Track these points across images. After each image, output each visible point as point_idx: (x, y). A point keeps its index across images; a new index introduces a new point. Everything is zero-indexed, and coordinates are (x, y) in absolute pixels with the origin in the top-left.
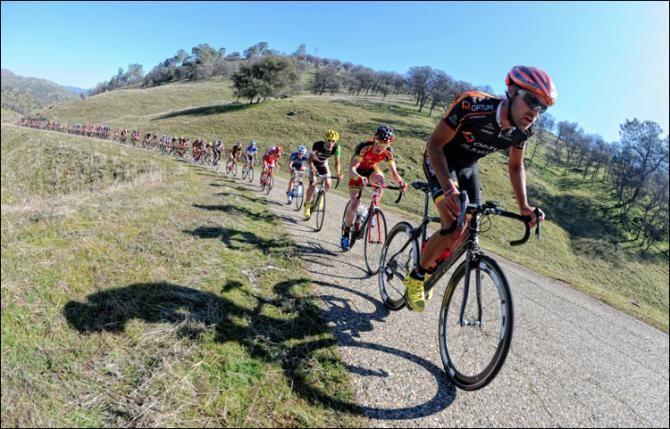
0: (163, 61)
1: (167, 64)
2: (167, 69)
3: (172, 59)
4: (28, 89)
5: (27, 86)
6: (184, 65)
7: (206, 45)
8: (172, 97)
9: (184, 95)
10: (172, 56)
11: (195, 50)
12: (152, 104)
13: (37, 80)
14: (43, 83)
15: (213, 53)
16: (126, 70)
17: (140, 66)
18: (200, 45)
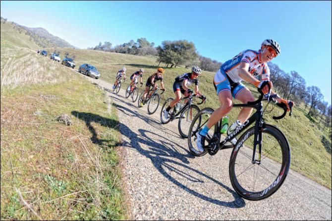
0: (122, 44)
1: (124, 45)
2: (124, 48)
3: (127, 44)
4: (55, 42)
5: (54, 40)
6: (133, 47)
7: (145, 39)
8: (122, 58)
9: (129, 59)
10: (128, 43)
11: (139, 41)
12: (110, 59)
13: (60, 39)
14: (63, 41)
15: (148, 44)
16: (103, 44)
17: (111, 44)
18: (142, 38)
